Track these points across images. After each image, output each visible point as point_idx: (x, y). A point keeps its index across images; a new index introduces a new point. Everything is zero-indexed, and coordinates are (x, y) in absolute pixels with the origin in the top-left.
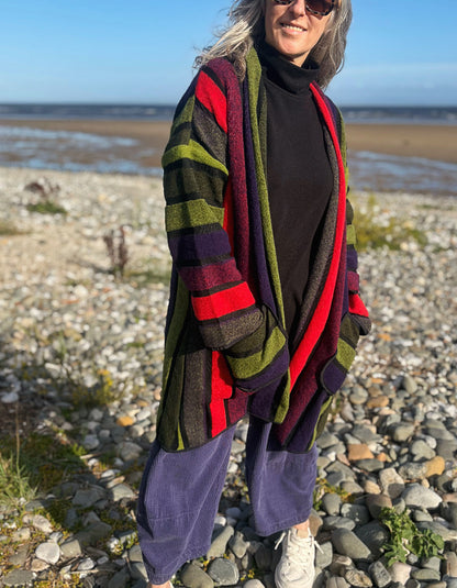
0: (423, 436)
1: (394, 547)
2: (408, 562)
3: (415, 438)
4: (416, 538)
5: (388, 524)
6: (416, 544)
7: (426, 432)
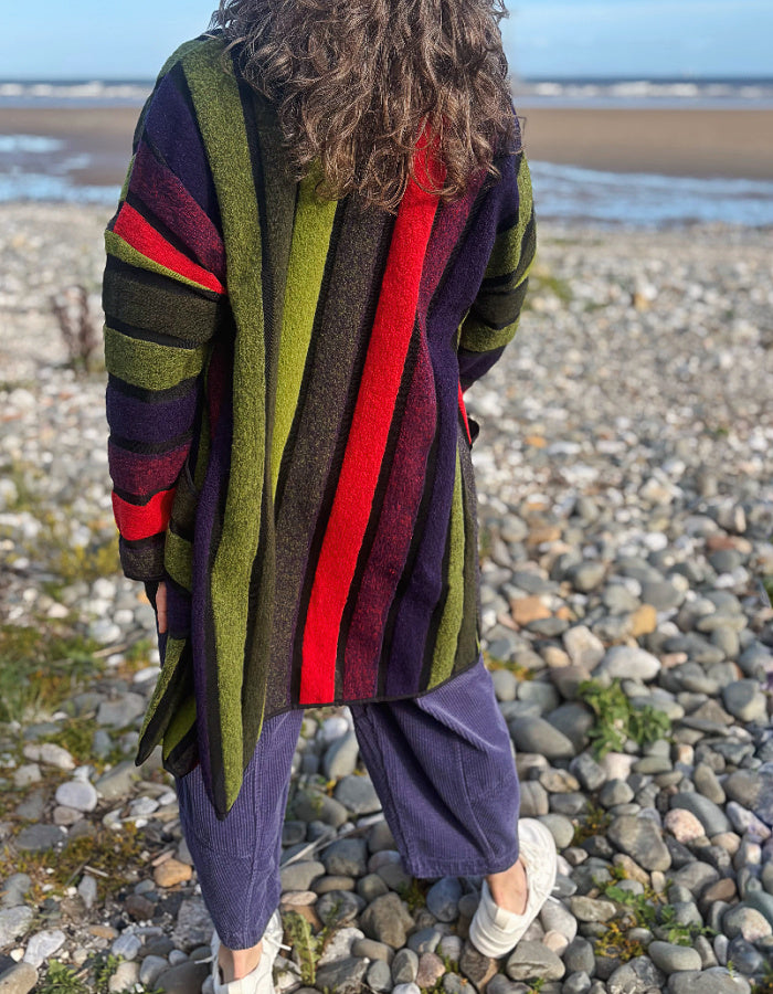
0: (619, 579)
1: (605, 732)
2: (625, 752)
3: (606, 583)
4: (632, 719)
5: (594, 701)
6: (633, 726)
7: (622, 573)
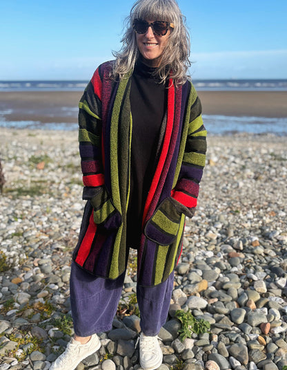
0: (195, 270)
1: (185, 330)
2: (192, 338)
3: (190, 271)
4: (195, 324)
5: (180, 318)
6: (196, 328)
7: (196, 267)
